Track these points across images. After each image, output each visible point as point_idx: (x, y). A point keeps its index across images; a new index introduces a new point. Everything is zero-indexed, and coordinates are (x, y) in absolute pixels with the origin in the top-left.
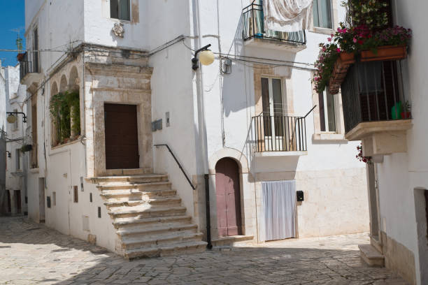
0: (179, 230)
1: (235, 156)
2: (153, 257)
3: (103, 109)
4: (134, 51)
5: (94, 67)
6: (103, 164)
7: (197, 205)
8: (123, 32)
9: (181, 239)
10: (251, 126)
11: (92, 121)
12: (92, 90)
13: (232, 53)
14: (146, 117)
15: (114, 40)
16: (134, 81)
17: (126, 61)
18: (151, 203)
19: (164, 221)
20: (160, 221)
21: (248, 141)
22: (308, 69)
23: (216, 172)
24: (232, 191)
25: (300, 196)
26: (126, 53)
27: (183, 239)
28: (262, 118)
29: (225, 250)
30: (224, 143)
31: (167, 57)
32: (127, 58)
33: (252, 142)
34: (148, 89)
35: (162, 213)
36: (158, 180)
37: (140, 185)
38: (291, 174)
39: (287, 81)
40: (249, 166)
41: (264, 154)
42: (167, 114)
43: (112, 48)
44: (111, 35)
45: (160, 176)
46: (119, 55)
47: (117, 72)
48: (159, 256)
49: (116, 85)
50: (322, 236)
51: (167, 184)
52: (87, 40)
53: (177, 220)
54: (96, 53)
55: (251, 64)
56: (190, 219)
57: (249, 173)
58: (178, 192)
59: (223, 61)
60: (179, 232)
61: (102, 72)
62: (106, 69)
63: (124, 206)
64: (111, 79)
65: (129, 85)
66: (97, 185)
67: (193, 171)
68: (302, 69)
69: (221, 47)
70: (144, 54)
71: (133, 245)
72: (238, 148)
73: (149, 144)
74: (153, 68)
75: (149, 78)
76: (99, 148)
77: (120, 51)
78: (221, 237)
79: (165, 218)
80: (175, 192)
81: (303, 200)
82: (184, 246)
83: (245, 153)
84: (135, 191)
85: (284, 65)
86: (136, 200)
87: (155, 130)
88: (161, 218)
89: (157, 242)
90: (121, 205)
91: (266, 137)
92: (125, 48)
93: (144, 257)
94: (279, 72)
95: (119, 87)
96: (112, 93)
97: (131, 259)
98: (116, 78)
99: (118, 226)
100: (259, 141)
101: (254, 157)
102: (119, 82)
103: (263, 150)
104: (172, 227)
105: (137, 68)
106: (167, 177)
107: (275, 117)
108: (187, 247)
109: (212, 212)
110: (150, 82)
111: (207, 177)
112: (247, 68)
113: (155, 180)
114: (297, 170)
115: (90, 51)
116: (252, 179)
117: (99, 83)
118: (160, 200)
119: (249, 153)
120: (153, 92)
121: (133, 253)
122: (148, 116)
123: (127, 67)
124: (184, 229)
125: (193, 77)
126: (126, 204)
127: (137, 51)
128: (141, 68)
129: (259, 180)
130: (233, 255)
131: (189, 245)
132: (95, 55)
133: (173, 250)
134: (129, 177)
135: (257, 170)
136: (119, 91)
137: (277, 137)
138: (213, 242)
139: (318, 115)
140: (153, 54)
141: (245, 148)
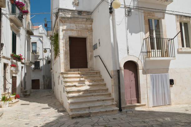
0: (103, 100)
1: (135, 60)
2: (86, 117)
3: (68, 39)
4: (83, 12)
5: (64, 19)
6: (69, 66)
7: (113, 87)
8: (78, 3)
9: (104, 106)
10: (143, 44)
11: (63, 45)
12: (63, 30)
13: (132, 5)
14: (90, 43)
15: (74, 7)
16: (84, 26)
17: (80, 16)
18: (89, 85)
19: (95, 96)
20: (93, 95)
21: (142, 52)
22: (174, 14)
23: (124, 69)
24: (133, 79)
25: (172, 82)
26: (80, 12)
27: (105, 106)
28: (149, 39)
29: (129, 112)
30: (128, 53)
31: (98, 12)
32: (81, 15)
33: (144, 52)
34: (91, 30)
35: (95, 91)
36: (95, 74)
37: (85, 76)
38: (167, 70)
39: (163, 20)
40: (143, 66)
41: (151, 59)
42: (99, 40)
43: (73, 10)
44: (72, 4)
45: (96, 72)
46: (76, 14)
47: (75, 21)
48: (90, 116)
49: (75, 28)
50: (184, 104)
51: (100, 76)
52: (61, 7)
53: (102, 95)
54: (65, 13)
55: (142, 11)
56: (110, 94)
57: (143, 69)
58: (105, 80)
59: (127, 9)
60: (103, 102)
61: (68, 21)
62: (70, 20)
63: (74, 87)
64: (72, 25)
65: (81, 28)
66: (62, 76)
67: (111, 68)
68: (171, 14)
69: (125, 2)
70: (89, 13)
71: (75, 109)
72: (136, 56)
73: (92, 56)
74: (93, 19)
75: (91, 24)
76: (66, 58)
77: (77, 12)
78: (128, 104)
79: (95, 94)
80: (103, 80)
81: (173, 84)
82: (105, 110)
83: (140, 58)
84: (82, 79)
85: (160, 12)
86: (82, 84)
87: (95, 49)
88: (93, 94)
89: (89, 108)
90: (73, 86)
91: (152, 50)
92: (79, 10)
93: (81, 116)
94: (158, 15)
95: (77, 29)
96: (73, 31)
97: (73, 118)
98: (75, 25)
99: (69, 98)
100: (148, 52)
101: (145, 61)
102: (77, 27)
103: (151, 56)
104: (99, 99)
105: (85, 19)
106: (99, 72)
107: (156, 38)
108: (106, 111)
109: (122, 91)
110: (92, 27)
111: (118, 72)
112: (140, 13)
113: (93, 74)
114: (170, 68)
115: (62, 12)
116: (145, 72)
117: (67, 27)
118: (94, 84)
119: (142, 58)
120: (93, 31)
121: (74, 114)
122: (91, 43)
123: (80, 19)
124: (106, 100)
125: (110, 18)
126: (75, 86)
127: (85, 12)
128: (87, 19)
129: (148, 73)
130: (134, 117)
131: (108, 109)
132: (65, 14)
133: (98, 113)
134: (79, 72)
135: (147, 68)
136: (76, 31)
137: (158, 50)
138: (123, 107)
139: (180, 39)
140: (92, 12)
141: (140, 56)
